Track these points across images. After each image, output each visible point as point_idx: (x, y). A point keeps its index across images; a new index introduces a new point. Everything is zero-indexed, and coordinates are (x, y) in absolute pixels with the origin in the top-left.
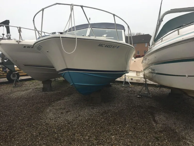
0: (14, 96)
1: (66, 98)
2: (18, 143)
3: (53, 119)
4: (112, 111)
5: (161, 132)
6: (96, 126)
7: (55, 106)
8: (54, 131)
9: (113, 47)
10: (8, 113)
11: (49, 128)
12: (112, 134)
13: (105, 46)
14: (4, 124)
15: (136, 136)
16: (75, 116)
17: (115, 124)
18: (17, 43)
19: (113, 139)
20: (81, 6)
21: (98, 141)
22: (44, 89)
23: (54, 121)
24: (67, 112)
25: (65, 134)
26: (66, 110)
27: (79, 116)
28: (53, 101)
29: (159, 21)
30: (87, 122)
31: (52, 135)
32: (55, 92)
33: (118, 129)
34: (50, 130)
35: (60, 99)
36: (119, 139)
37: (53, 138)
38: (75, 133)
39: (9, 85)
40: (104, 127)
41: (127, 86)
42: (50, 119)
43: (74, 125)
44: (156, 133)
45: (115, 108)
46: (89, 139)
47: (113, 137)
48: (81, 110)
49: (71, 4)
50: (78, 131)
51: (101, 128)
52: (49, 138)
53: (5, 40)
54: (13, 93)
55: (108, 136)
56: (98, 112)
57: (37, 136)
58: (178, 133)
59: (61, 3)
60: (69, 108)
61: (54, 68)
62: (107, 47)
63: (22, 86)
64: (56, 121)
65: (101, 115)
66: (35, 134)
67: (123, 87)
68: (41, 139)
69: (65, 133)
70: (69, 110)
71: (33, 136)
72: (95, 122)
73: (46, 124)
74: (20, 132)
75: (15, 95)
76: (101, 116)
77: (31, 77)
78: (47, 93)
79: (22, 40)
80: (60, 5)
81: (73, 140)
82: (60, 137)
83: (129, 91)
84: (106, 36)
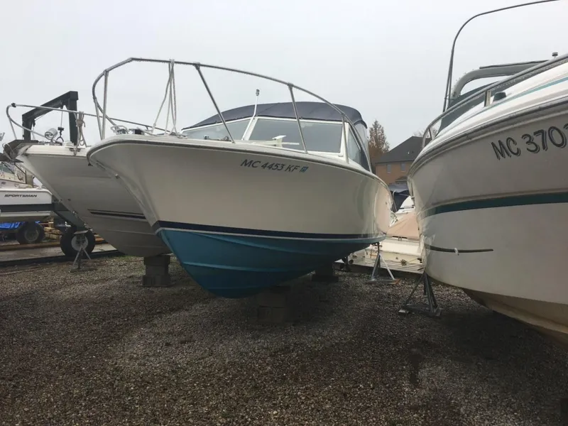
0: (64, 294)
1: (198, 306)
2: (27, 412)
3: (137, 359)
4: (307, 347)
5: (415, 409)
6: (243, 382)
7: (159, 325)
8: (127, 388)
9: (289, 168)
10: (32, 337)
11: (118, 380)
12: (274, 407)
13: (264, 167)
14: (10, 364)
15: (338, 416)
16: (199, 353)
17: (296, 380)
18: (72, 154)
19: (272, 418)
20: (194, 64)
21: (228, 420)
22: (147, 281)
23: (139, 365)
24: (183, 342)
25: (151, 398)
26: (183, 338)
27: (211, 354)
28: (158, 313)
29: (449, 99)
30: (225, 371)
31: (119, 397)
32: (176, 290)
33: (299, 393)
34: (117, 386)
35: (179, 309)
36: (289, 420)
37: (119, 405)
38: (179, 396)
39: (65, 266)
40: (265, 385)
41: (382, 282)
42: (131, 358)
43: (186, 376)
44: (399, 410)
45: (320, 338)
46: (208, 413)
47: (275, 412)
48: (221, 340)
49: (168, 60)
50: (189, 392)
51: (255, 387)
52: (106, 405)
53: (43, 146)
54: (65, 287)
55: (262, 410)
56: (265, 348)
57: (82, 396)
58: (463, 415)
59: (143, 58)
60: (193, 333)
61: (144, 218)
62: (270, 167)
63: (96, 270)
64: (144, 365)
65: (270, 356)
66: (76, 393)
67: (371, 283)
68: (85, 406)
69: (153, 394)
70: (191, 337)
71: (71, 396)
72: (245, 373)
73: (116, 369)
74: (43, 386)
75: (68, 292)
76: (269, 359)
77: (115, 249)
78: (153, 292)
79: (86, 146)
80: (142, 62)
81: (165, 414)
82: (137, 404)
83: (382, 297)
84: (284, 140)
